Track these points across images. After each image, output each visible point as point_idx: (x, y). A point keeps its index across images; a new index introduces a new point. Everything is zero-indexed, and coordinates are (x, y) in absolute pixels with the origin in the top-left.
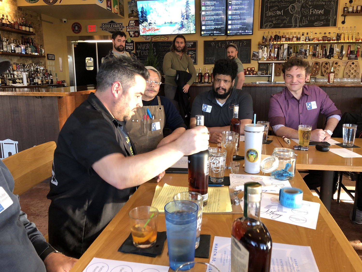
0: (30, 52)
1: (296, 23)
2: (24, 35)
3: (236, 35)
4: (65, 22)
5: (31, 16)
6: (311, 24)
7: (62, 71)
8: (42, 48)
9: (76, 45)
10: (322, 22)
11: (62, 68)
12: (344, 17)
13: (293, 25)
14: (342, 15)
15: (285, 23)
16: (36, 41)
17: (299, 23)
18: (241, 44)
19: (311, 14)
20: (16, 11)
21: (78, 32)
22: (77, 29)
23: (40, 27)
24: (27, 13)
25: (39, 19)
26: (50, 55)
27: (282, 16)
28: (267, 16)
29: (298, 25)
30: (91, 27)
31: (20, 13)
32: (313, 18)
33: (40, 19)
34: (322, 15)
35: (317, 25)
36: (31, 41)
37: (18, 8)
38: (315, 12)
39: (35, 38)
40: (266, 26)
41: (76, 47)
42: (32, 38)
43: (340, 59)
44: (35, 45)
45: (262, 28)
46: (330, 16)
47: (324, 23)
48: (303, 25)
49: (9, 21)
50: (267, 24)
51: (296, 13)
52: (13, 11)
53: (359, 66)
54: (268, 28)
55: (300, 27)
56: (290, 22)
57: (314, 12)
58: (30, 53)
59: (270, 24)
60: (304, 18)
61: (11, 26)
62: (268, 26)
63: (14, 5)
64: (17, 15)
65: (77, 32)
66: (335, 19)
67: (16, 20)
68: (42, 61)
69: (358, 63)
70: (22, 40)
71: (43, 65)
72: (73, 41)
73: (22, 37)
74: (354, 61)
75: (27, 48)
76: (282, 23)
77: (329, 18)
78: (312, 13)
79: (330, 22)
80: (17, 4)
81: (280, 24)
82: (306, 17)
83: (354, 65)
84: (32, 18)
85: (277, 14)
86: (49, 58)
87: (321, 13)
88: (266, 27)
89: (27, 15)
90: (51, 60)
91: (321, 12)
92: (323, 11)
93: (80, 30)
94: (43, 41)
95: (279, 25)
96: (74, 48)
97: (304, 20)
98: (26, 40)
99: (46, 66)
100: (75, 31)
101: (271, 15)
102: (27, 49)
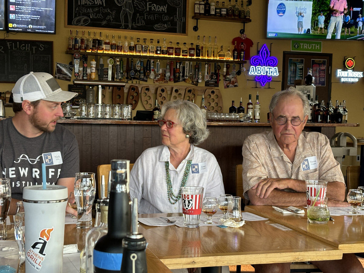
1: (126, 21)
3: (25, 31)
6: (149, 27)
10: (166, 25)
12: (196, 20)
13: (123, 25)
14: (193, 18)
15: (109, 20)
17: (132, 23)
18: (34, 48)
19: (148, 10)
27: (104, 8)
28: (79, 4)
29: (130, 26)
32: (152, 18)
34: (166, 14)
35: (159, 28)
38: (155, 8)
40: (79, 21)
43: (195, 85)
45: (72, 25)
46: (176, 17)
47: (169, 27)
48: (137, 26)
50: (78, 18)
51: (126, 6)
53: (221, 97)
54: (82, 25)
55: (133, 28)
56: (117, 19)
57: (153, 8)
59: (85, 18)
60: (138, 14)
62: (82, 21)
66: (183, 23)
69: (219, 92)
74: (215, 89)
76: (104, 19)
77: (175, 20)
78: (150, 8)
79: (177, 26)
81: (101, 20)
82: (142, 14)
83: (215, 94)
85: (96, 3)
87: (164, 11)
88: (78, 23)
91: (163, 8)
92: (166, 8)
95: (101, 22)
97: (138, 19)
101: (86, 4)
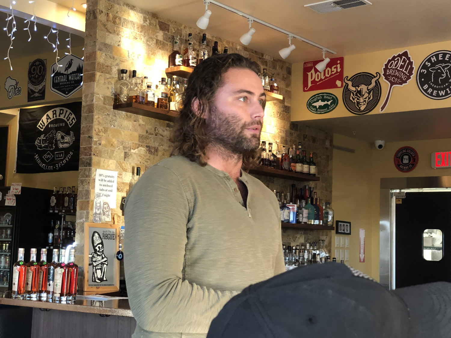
0: (306, 218)
2: (295, 182)
4: (380, 146)
5: (314, 140)
7: (364, 261)
8: (329, 208)
9: (401, 200)
11: (364, 254)
16: (318, 194)
20: (286, 131)
21: (410, 170)
22: (406, 161)
23: (328, 161)
24: (307, 134)
25: (327, 144)
26: (342, 224)
30: (443, 156)
31: (295, 135)
33: (331, 145)
36: (308, 194)
37: (290, 125)
39: (316, 188)
41: (401, 203)
42: (310, 188)
44: (317, 203)
49: (273, 155)
52: (281, 132)
58: (305, 220)
61: (275, 164)
63: (284, 120)
64: (288, 139)
65: (407, 168)
67: (285, 152)
68: (324, 238)
70: (292, 194)
71: (326, 247)
72: (394, 189)
73: (293, 186)
75: (301, 209)
80: (290, 117)
84: (314, 143)
86: (339, 231)
89: (306, 137)
90: (342, 235)
93: (413, 165)
94: (331, 192)
96: (397, 205)
98: (299, 193)
99: (332, 248)
100: (401, 166)
102: (299, 211)
